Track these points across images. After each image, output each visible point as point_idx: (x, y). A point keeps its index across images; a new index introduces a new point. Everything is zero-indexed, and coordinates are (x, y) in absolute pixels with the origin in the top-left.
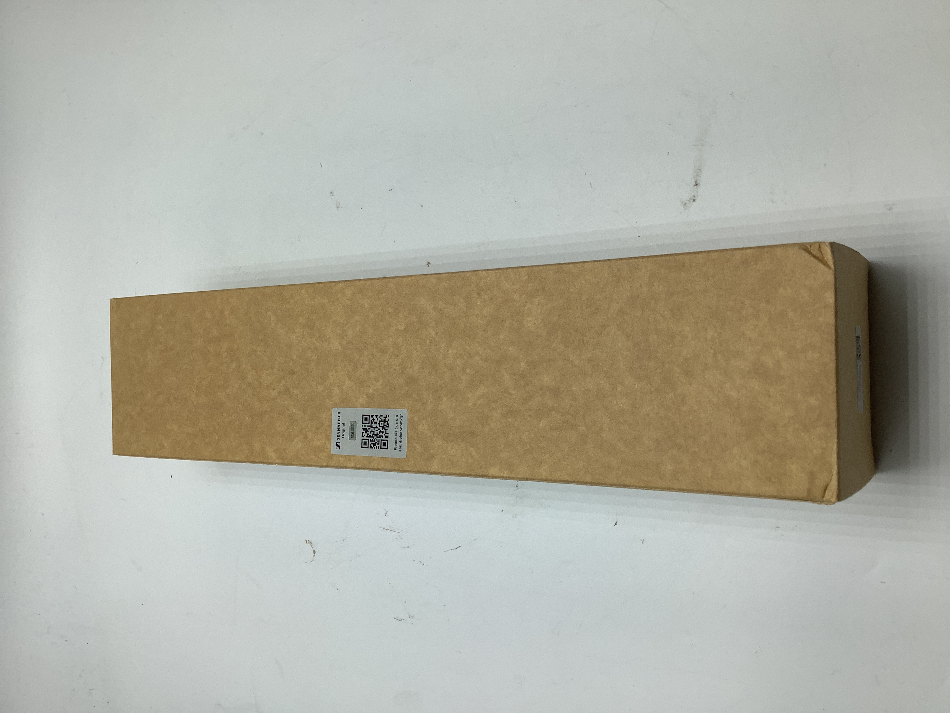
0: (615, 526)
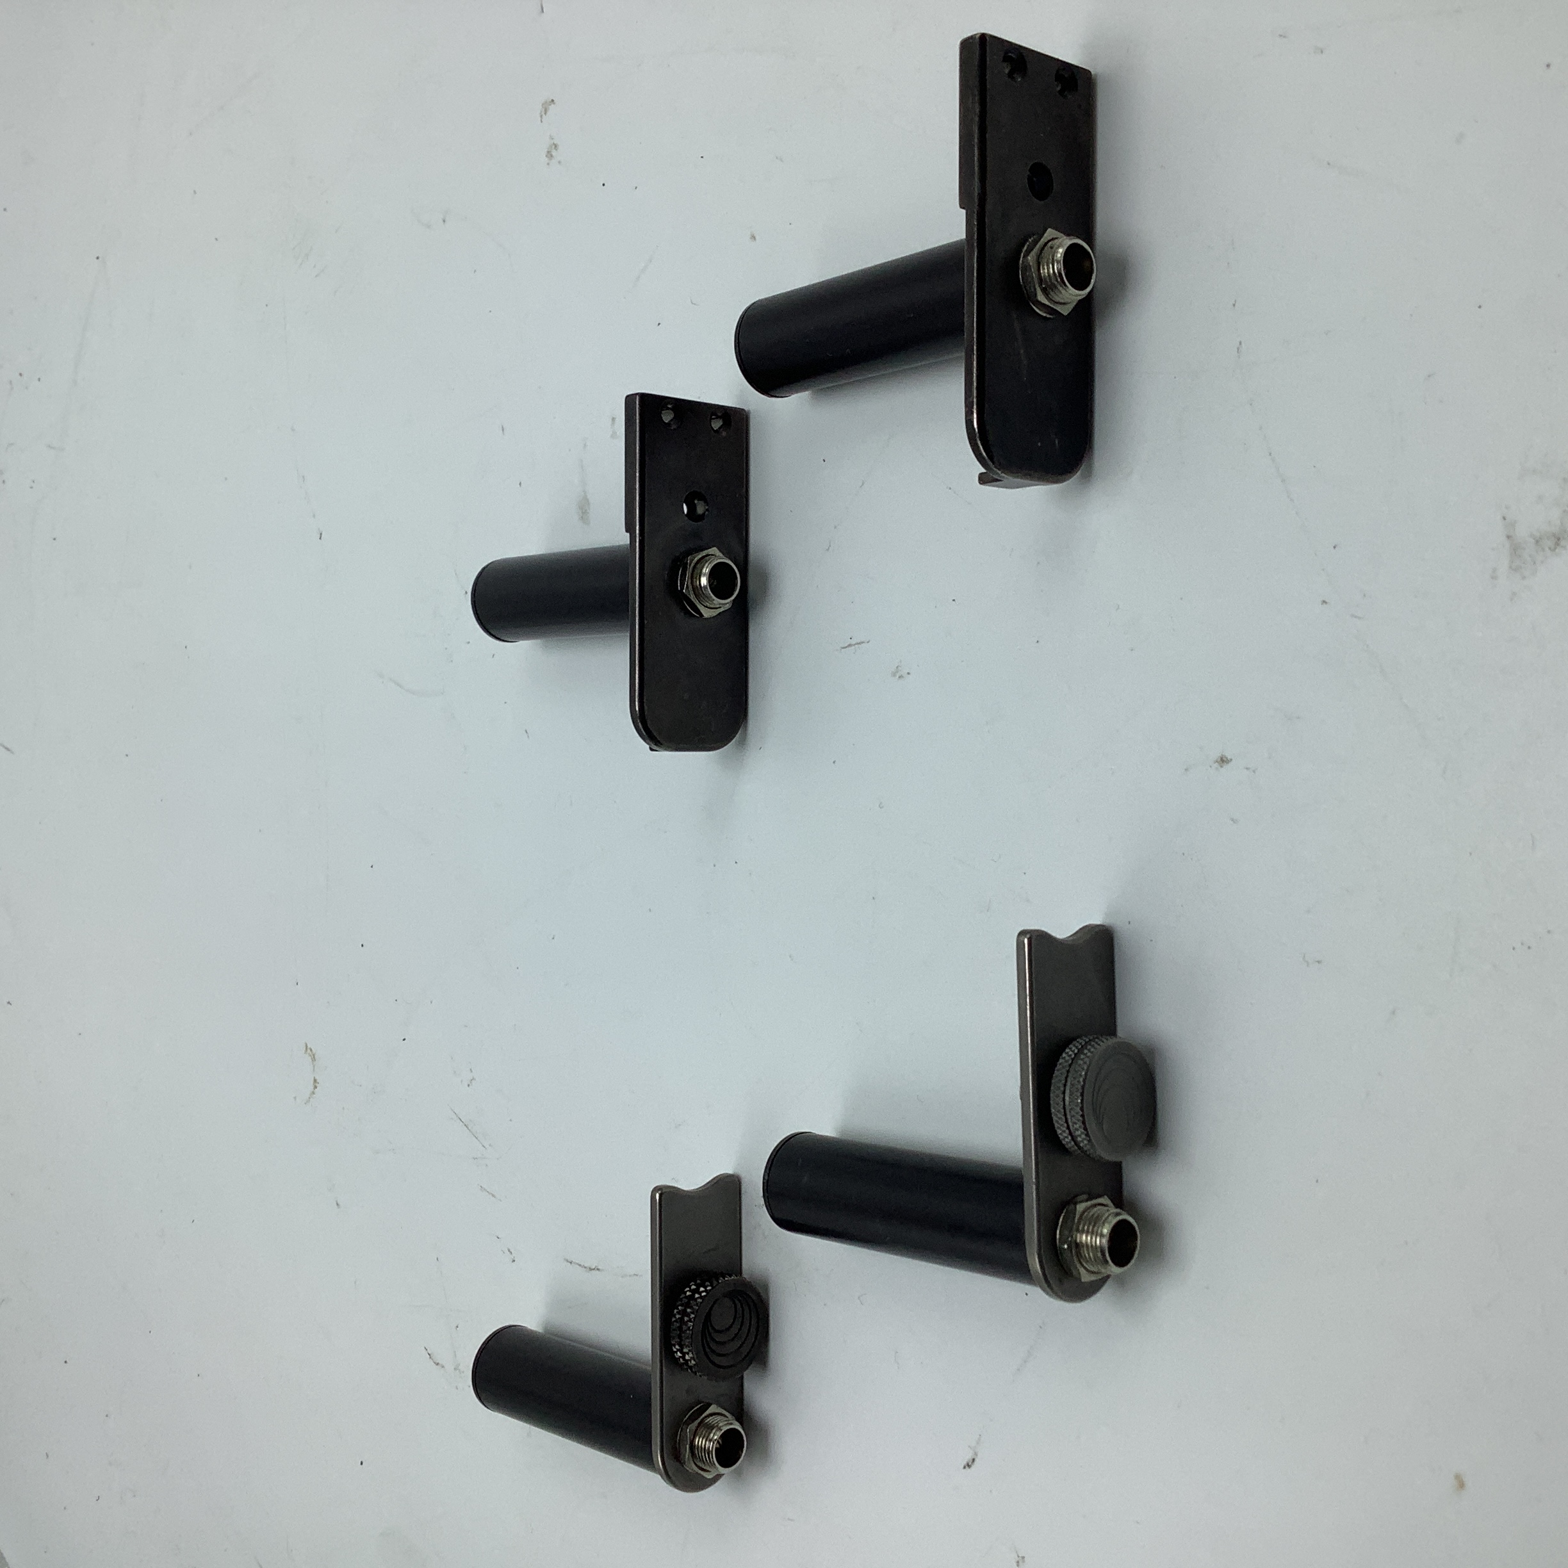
0: (964, 1468)
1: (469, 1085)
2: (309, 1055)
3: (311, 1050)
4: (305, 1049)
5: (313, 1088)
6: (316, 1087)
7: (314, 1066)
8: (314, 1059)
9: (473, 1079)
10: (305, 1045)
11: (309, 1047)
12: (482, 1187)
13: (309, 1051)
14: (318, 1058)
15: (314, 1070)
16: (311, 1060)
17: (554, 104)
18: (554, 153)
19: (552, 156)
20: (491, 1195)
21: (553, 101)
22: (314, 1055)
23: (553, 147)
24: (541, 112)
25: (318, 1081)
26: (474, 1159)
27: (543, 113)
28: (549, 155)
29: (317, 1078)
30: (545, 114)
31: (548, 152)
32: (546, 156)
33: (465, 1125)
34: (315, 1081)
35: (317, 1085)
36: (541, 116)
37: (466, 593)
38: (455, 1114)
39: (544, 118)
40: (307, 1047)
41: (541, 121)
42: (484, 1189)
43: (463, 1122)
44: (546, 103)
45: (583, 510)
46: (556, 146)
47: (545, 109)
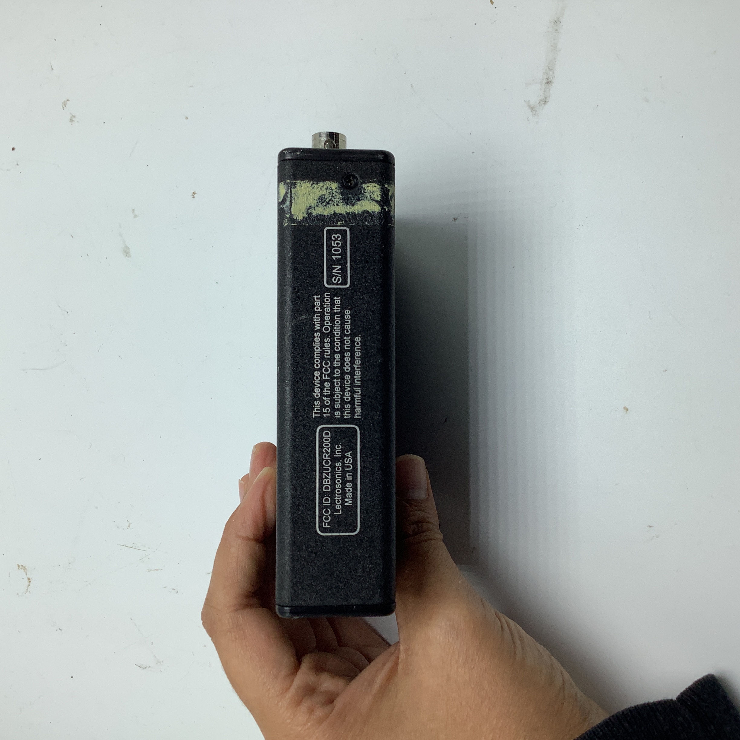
1: (128, 528)
2: (22, 569)
3: (22, 566)
4: (18, 568)
5: (28, 583)
6: (30, 582)
7: (26, 573)
8: (25, 569)
9: (130, 524)
10: (17, 566)
11: (20, 564)
12: (148, 570)
13: (21, 567)
14: (26, 568)
15: (26, 574)
16: (23, 571)
17: (69, 101)
18: (74, 119)
19: (73, 121)
20: (155, 571)
21: (68, 100)
22: (24, 567)
23: (73, 117)
24: (63, 106)
25: (30, 578)
26: (141, 560)
27: (64, 106)
28: (71, 121)
29: (29, 577)
30: (65, 106)
31: (70, 120)
32: (70, 121)
33: (131, 548)
34: (29, 579)
35: (30, 580)
36: (63, 108)
37: (68, 312)
38: (123, 546)
39: (65, 107)
40: (19, 566)
41: (64, 109)
42: (151, 570)
43: (129, 547)
44: (64, 102)
45: (126, 252)
46: (74, 116)
47: (65, 104)
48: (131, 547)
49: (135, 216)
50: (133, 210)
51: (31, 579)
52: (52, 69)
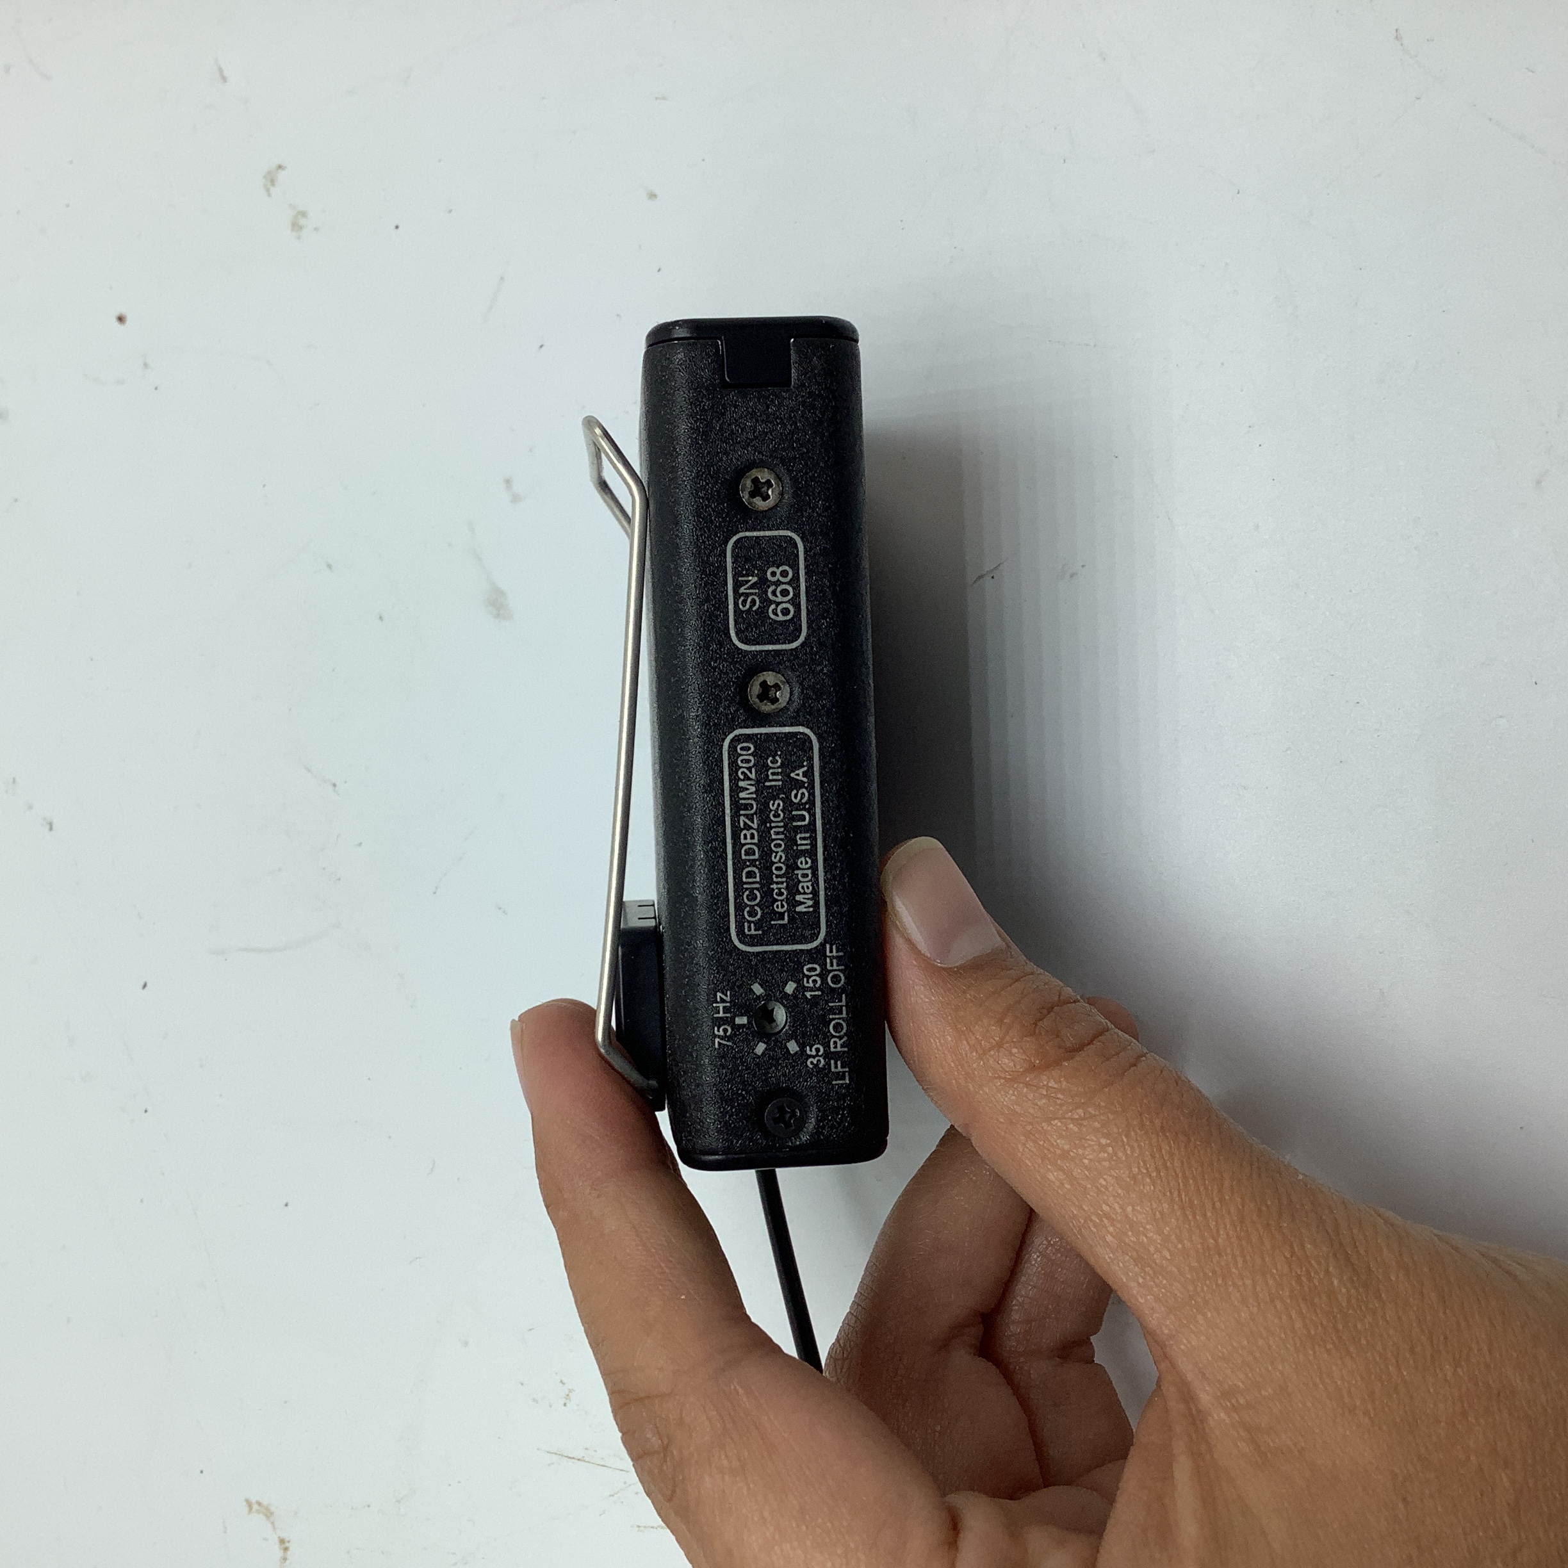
1: (565, 1405)
2: (258, 1512)
3: (259, 1504)
4: (246, 1509)
5: (280, 1553)
6: (286, 1549)
7: (273, 1523)
8: (268, 1513)
9: (570, 1391)
10: (245, 1503)
11: (253, 1500)
12: (639, 1527)
13: (255, 1507)
14: (272, 1509)
15: (274, 1528)
16: (264, 1518)
17: (284, 168)
18: (302, 221)
19: (301, 228)
20: (659, 1529)
21: (280, 167)
22: (267, 1509)
23: (300, 216)
24: (265, 186)
25: (287, 1539)
26: (613, 1496)
27: (269, 183)
28: (296, 226)
29: (283, 1535)
30: (274, 185)
31: (293, 224)
32: (292, 230)
33: (579, 1460)
34: (282, 1541)
35: (287, 1545)
36: (268, 190)
37: (335, 785)
38: (556, 1454)
39: (273, 190)
40: (249, 1504)
41: (269, 195)
42: (645, 1527)
43: (573, 1458)
44: (269, 173)
45: (498, 605)
46: (304, 214)
47: (271, 180)
48: (579, 1458)
49: (516, 499)
50: (508, 482)
51: (289, 1542)
52: (224, 79)
